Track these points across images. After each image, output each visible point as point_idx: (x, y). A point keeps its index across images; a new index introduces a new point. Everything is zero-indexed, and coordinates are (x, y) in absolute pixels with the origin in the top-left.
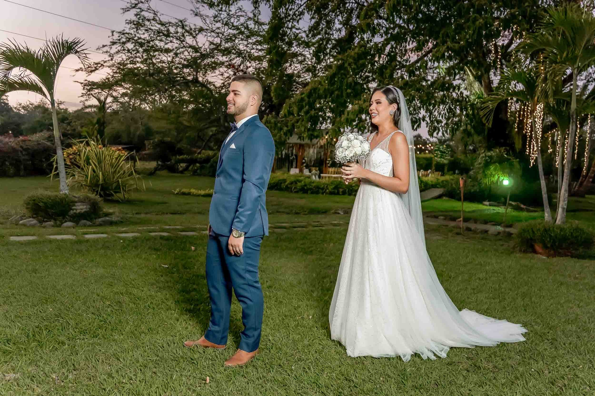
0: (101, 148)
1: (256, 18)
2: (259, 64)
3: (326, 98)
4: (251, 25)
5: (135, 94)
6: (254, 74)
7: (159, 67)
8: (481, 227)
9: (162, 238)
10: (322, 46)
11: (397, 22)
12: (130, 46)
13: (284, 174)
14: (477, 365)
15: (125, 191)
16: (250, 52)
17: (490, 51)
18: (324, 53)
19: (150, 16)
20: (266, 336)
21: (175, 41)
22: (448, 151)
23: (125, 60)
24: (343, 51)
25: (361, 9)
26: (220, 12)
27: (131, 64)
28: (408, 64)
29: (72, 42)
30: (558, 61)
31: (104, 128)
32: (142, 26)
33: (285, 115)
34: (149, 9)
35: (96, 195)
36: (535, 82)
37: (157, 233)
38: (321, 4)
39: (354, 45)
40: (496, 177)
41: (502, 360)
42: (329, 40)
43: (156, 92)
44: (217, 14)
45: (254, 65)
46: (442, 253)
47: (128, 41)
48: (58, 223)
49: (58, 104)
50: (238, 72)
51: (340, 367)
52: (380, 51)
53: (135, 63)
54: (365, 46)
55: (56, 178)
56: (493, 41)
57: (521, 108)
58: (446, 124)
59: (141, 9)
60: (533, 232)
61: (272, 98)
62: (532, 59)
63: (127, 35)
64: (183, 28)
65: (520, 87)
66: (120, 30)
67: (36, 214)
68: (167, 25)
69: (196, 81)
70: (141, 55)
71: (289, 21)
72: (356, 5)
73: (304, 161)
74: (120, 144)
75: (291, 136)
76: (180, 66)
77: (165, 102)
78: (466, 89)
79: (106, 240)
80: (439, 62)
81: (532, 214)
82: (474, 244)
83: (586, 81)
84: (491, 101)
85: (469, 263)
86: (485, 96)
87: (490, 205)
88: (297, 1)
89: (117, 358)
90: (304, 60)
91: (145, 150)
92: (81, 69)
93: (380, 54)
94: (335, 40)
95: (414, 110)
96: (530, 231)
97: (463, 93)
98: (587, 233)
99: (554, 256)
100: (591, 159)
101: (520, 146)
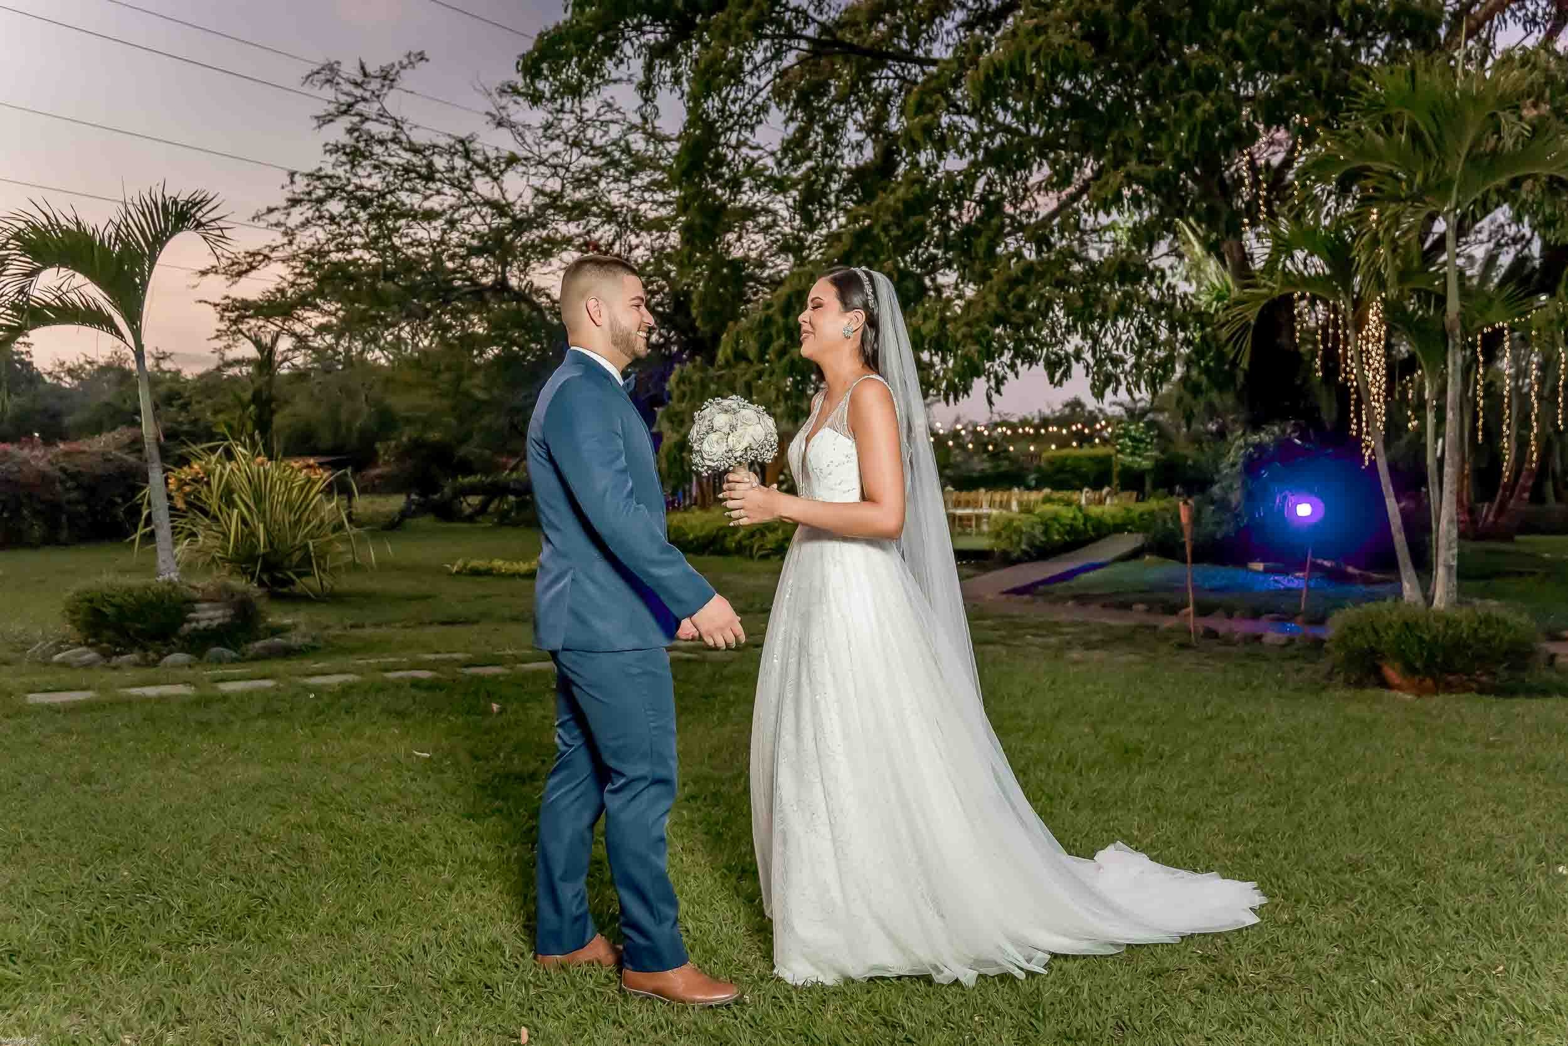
0: (262, 464)
1: (649, 127)
2: (661, 237)
4: (638, 142)
5: (345, 328)
6: (647, 263)
7: (408, 257)
8: (1241, 627)
9: (416, 684)
10: (818, 187)
11: (1000, 118)
12: (335, 207)
15: (324, 571)
16: (637, 210)
17: (1240, 182)
18: (821, 204)
19: (384, 130)
21: (447, 189)
22: (1151, 437)
23: (323, 241)
24: (868, 197)
25: (909, 92)
26: (560, 116)
27: (338, 251)
28: (1033, 220)
29: (188, 201)
31: (272, 413)
32: (365, 158)
33: (727, 361)
34: (382, 115)
35: (252, 579)
36: (1350, 248)
37: (402, 673)
38: (810, 83)
39: (895, 180)
40: (1278, 498)
42: (834, 169)
43: (403, 319)
44: (550, 119)
45: (648, 240)
46: (1141, 697)
47: (331, 196)
48: (152, 655)
49: (158, 359)
51: (869, 992)
52: (959, 189)
53: (349, 250)
54: (922, 181)
55: (148, 544)
56: (1243, 155)
57: (1326, 320)
58: (1136, 365)
59: (361, 115)
60: (1376, 632)
61: (694, 320)
62: (1343, 194)
63: (328, 181)
64: (467, 155)
65: (1318, 265)
66: (311, 168)
67: (95, 636)
68: (427, 153)
69: (501, 286)
70: (363, 228)
71: (731, 129)
72: (896, 83)
74: (313, 453)
76: (463, 251)
77: (426, 342)
78: (1187, 279)
79: (271, 694)
80: (1108, 214)
81: (1377, 589)
82: (1225, 671)
83: (1491, 245)
84: (1244, 302)
85: (1210, 718)
86: (1235, 292)
87: (1266, 571)
88: (748, 79)
89: (292, 990)
90: (775, 223)
91: (375, 465)
92: (214, 270)
93: (962, 199)
94: (849, 170)
95: (1053, 333)
96: (1369, 629)
97: (1174, 288)
98: (1516, 630)
99: (1433, 692)
100: (1522, 444)
101: (1335, 416)
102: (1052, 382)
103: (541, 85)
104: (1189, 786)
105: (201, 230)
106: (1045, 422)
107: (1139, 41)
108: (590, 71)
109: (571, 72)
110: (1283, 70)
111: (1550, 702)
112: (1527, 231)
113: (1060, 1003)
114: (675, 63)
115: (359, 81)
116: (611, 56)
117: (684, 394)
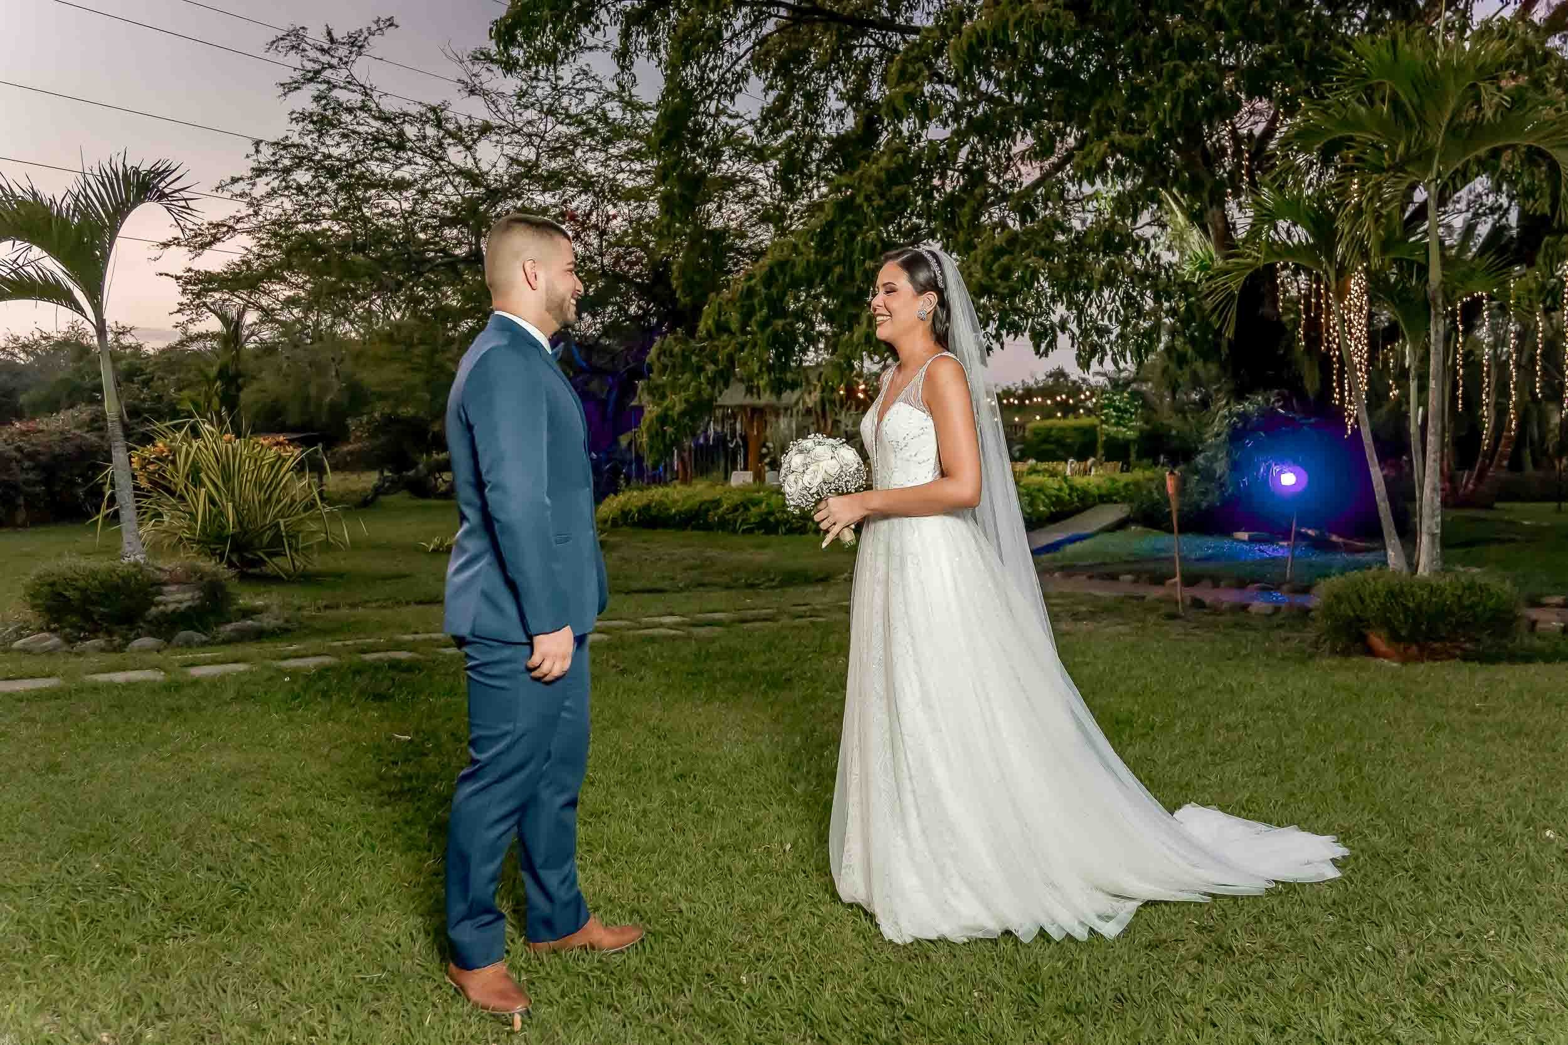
0: (230, 441)
1: (626, 94)
2: (639, 207)
3: (810, 285)
4: (614, 110)
5: (315, 301)
6: (626, 233)
7: (379, 228)
8: (1228, 597)
9: (394, 665)
10: (798, 156)
11: (983, 87)
12: (303, 177)
13: (713, 486)
14: (1225, 943)
15: (296, 550)
16: (614, 179)
17: (1222, 151)
18: (802, 174)
19: (353, 98)
21: (418, 159)
22: (1136, 407)
23: (290, 212)
24: (850, 165)
25: (891, 60)
26: (534, 83)
27: (306, 222)
28: (1016, 190)
29: (150, 172)
30: (1386, 165)
31: (239, 389)
32: (334, 126)
33: (709, 332)
34: (350, 82)
35: (221, 561)
36: (1333, 218)
37: (381, 655)
38: (790, 51)
39: (877, 149)
40: (1263, 466)
41: (1290, 927)
42: (815, 139)
43: (374, 291)
44: (524, 87)
45: (626, 211)
46: (1130, 668)
47: (299, 165)
48: (118, 639)
49: (118, 334)
50: (584, 230)
51: (866, 970)
52: (942, 159)
53: (316, 220)
54: (905, 152)
55: (111, 525)
56: (1227, 125)
57: (1309, 289)
58: (1121, 336)
59: (329, 83)
60: (1362, 601)
61: (674, 292)
62: (1325, 163)
63: (294, 150)
64: (439, 125)
65: (1300, 235)
66: (278, 136)
67: (58, 621)
68: (398, 121)
70: (332, 199)
71: (710, 97)
72: (877, 51)
73: (764, 450)
74: (282, 430)
75: (727, 385)
76: (435, 222)
77: (398, 316)
78: (1169, 249)
79: (246, 678)
80: (1093, 184)
81: (1359, 557)
82: (1213, 641)
83: (1469, 215)
84: (1227, 272)
85: (1200, 688)
86: (1219, 263)
87: (1252, 540)
88: (727, 47)
89: (274, 981)
90: (754, 193)
91: (347, 441)
92: (176, 242)
93: (944, 169)
94: (830, 139)
95: (1038, 303)
96: (1354, 597)
97: (1159, 258)
98: (1499, 597)
99: (1419, 659)
100: (1501, 412)
101: (1317, 385)
102: (1037, 353)
103: (515, 52)
104: (1180, 756)
105: (164, 201)
106: (1029, 393)
107: (1122, 10)
108: (565, 38)
109: (546, 39)
110: (1266, 40)
111: (1532, 668)
112: (1504, 200)
113: (1060, 976)
114: (653, 29)
115: (326, 47)
116: (587, 22)
117: (665, 367)
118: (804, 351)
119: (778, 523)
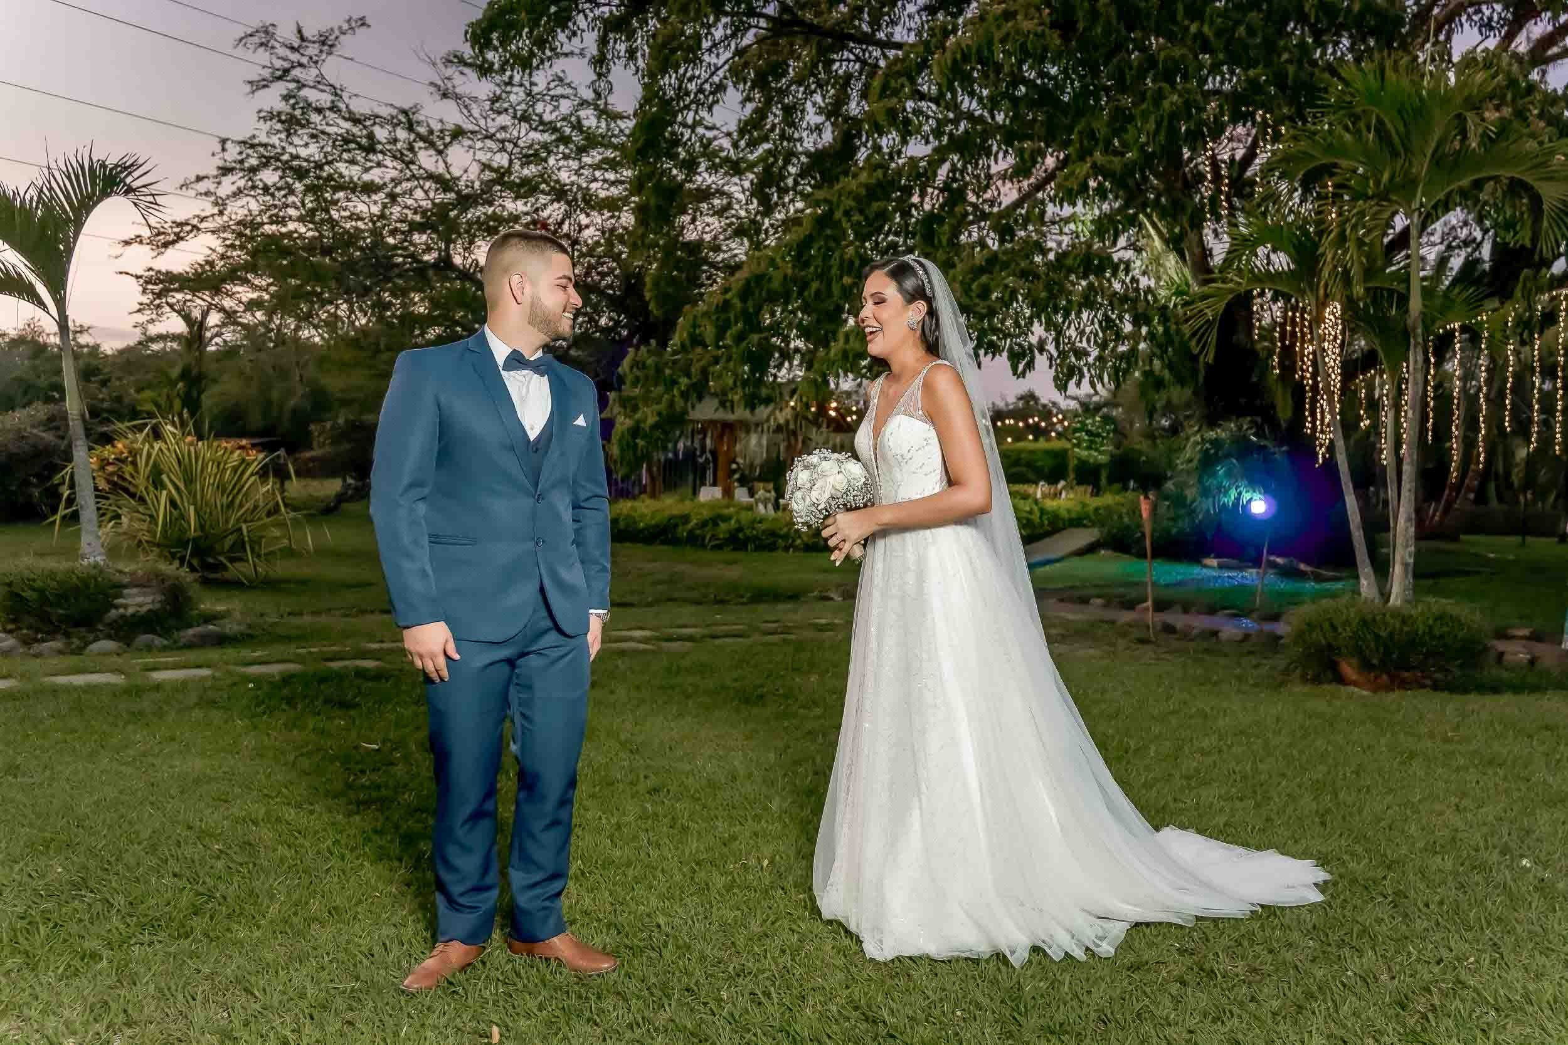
0: (191, 444)
1: (601, 102)
2: (612, 217)
3: (787, 300)
4: (589, 119)
5: (282, 303)
6: (598, 243)
7: (347, 232)
8: (1199, 622)
9: (361, 673)
10: (775, 169)
11: (965, 106)
12: (270, 176)
13: (682, 500)
14: (1207, 966)
15: (259, 556)
16: (588, 189)
17: (1201, 177)
18: (778, 186)
19: (323, 99)
20: (648, 915)
21: (388, 162)
22: (1108, 432)
23: (256, 213)
24: (827, 181)
25: (872, 75)
26: (508, 89)
27: (271, 223)
28: (996, 210)
29: (117, 166)
30: (1370, 193)
31: (200, 394)
32: (303, 126)
33: (683, 345)
34: (320, 83)
35: (182, 564)
36: (1316, 246)
37: (347, 663)
38: (769, 63)
39: (856, 164)
40: (1233, 494)
41: (1271, 951)
42: (792, 152)
43: (340, 296)
44: (498, 92)
45: (599, 221)
46: (1104, 691)
47: (266, 165)
48: (76, 642)
49: (76, 332)
51: (847, 987)
52: (922, 176)
53: (282, 221)
54: (884, 167)
55: (70, 525)
56: (1206, 150)
57: (1285, 317)
58: (1100, 358)
59: (298, 81)
60: (1334, 628)
61: (647, 304)
62: (1306, 190)
63: (262, 149)
64: (410, 128)
65: (1281, 261)
66: (245, 135)
67: (13, 621)
68: (368, 123)
69: (445, 264)
70: (298, 201)
71: (687, 108)
72: (857, 66)
73: (734, 466)
74: (242, 434)
75: (700, 398)
76: (404, 227)
77: (364, 321)
78: (1147, 273)
79: (208, 684)
80: (1074, 205)
81: (1327, 585)
82: (1184, 666)
83: (1442, 247)
84: (1204, 297)
85: (1173, 712)
86: (1196, 287)
87: (1221, 567)
88: (706, 57)
89: (246, 990)
90: (729, 206)
91: (310, 447)
92: (139, 239)
93: (924, 186)
94: (807, 154)
96: (1326, 625)
97: (1137, 281)
98: (1469, 628)
99: (1389, 689)
100: (1469, 445)
101: (1289, 414)
102: (1015, 373)
103: (490, 55)
104: (1156, 780)
105: (131, 196)
106: (999, 415)
107: (1107, 32)
108: (541, 43)
109: (522, 43)
110: (1250, 64)
112: (1478, 234)
113: (1042, 996)
114: (631, 35)
115: (296, 45)
116: (564, 27)
117: (637, 379)
118: (779, 367)
119: (748, 539)
